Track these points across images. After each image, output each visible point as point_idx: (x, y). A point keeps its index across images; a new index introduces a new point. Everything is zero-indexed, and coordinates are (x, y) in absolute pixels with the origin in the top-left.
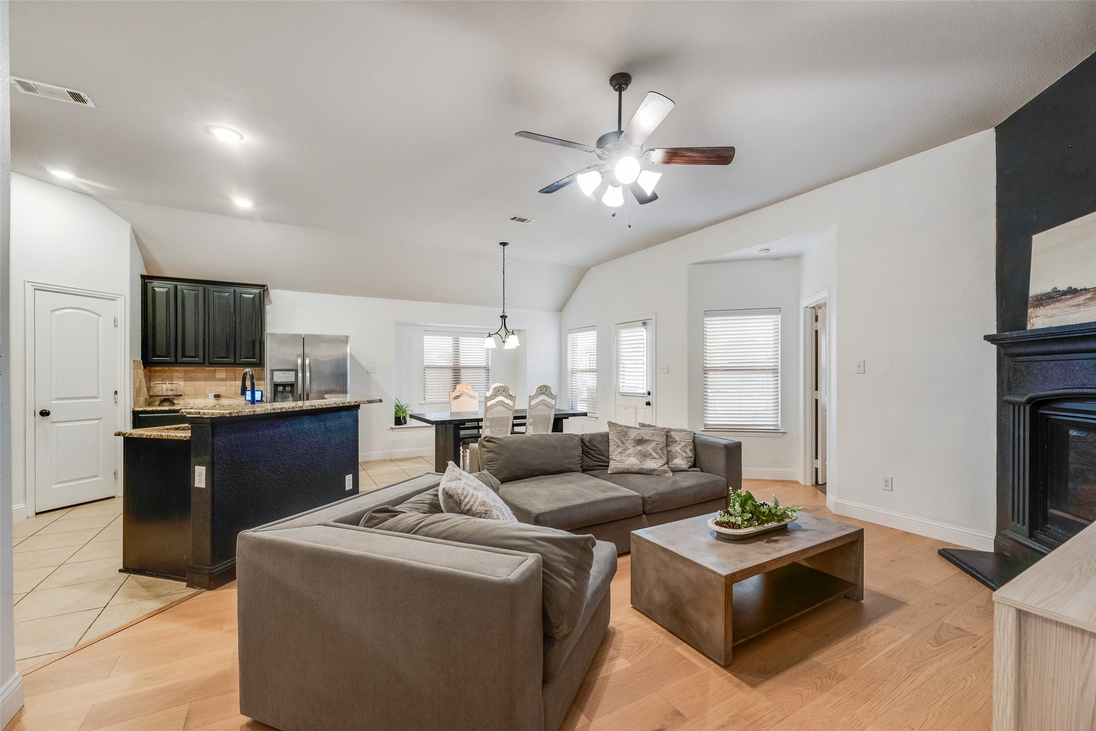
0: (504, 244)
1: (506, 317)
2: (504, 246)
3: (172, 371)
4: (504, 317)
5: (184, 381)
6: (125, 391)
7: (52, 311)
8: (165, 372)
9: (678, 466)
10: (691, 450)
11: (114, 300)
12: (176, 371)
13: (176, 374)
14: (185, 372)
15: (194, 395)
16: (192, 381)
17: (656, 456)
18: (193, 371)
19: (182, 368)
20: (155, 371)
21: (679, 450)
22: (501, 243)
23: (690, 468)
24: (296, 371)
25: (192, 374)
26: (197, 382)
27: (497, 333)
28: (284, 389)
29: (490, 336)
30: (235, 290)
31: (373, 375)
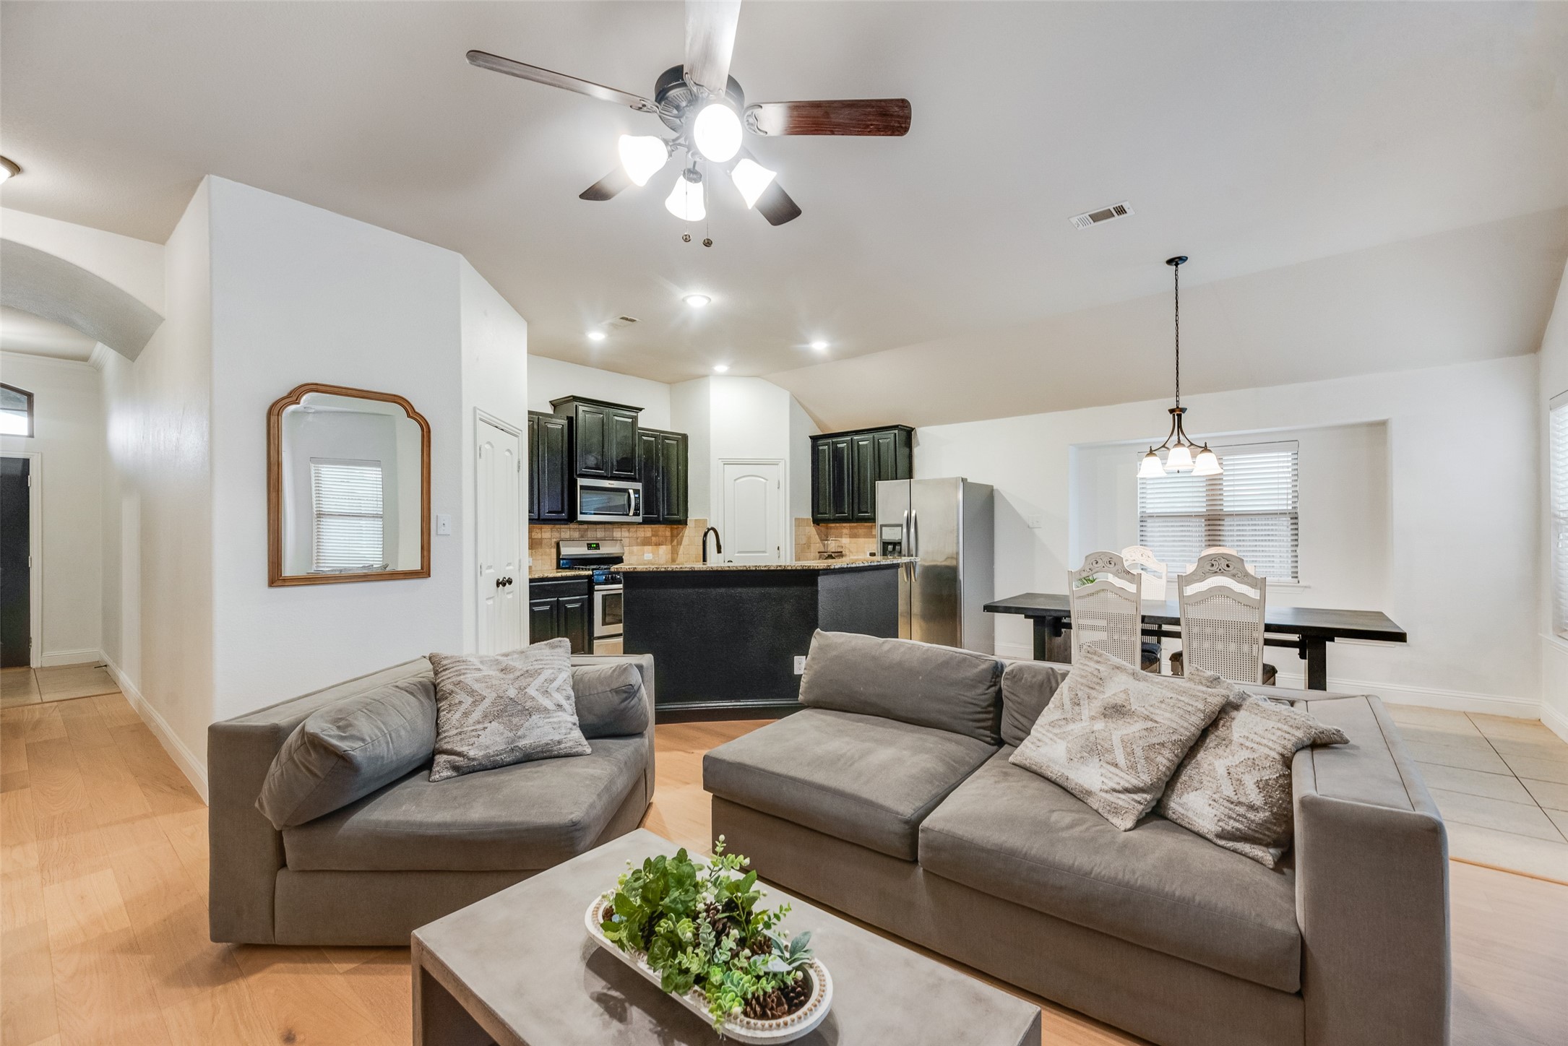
0: (1175, 261)
1: (1183, 410)
2: (1177, 265)
3: (842, 528)
4: (1178, 413)
5: (850, 537)
6: (785, 548)
7: (735, 480)
8: (837, 528)
9: (1190, 814)
10: (1262, 786)
11: (777, 464)
12: (844, 527)
13: (845, 531)
14: (851, 528)
15: (857, 552)
16: (855, 538)
17: (1121, 760)
18: (855, 527)
19: (848, 525)
20: (831, 528)
21: (1221, 771)
22: (1170, 262)
23: (1219, 836)
24: (901, 526)
25: (856, 531)
26: (859, 539)
27: (1164, 446)
28: (894, 549)
29: (1151, 453)
30: (874, 437)
31: (1036, 531)
